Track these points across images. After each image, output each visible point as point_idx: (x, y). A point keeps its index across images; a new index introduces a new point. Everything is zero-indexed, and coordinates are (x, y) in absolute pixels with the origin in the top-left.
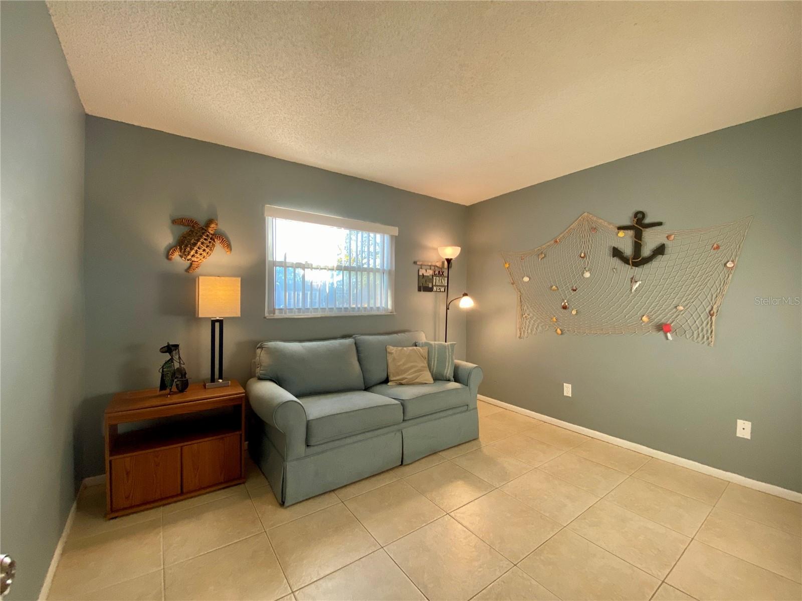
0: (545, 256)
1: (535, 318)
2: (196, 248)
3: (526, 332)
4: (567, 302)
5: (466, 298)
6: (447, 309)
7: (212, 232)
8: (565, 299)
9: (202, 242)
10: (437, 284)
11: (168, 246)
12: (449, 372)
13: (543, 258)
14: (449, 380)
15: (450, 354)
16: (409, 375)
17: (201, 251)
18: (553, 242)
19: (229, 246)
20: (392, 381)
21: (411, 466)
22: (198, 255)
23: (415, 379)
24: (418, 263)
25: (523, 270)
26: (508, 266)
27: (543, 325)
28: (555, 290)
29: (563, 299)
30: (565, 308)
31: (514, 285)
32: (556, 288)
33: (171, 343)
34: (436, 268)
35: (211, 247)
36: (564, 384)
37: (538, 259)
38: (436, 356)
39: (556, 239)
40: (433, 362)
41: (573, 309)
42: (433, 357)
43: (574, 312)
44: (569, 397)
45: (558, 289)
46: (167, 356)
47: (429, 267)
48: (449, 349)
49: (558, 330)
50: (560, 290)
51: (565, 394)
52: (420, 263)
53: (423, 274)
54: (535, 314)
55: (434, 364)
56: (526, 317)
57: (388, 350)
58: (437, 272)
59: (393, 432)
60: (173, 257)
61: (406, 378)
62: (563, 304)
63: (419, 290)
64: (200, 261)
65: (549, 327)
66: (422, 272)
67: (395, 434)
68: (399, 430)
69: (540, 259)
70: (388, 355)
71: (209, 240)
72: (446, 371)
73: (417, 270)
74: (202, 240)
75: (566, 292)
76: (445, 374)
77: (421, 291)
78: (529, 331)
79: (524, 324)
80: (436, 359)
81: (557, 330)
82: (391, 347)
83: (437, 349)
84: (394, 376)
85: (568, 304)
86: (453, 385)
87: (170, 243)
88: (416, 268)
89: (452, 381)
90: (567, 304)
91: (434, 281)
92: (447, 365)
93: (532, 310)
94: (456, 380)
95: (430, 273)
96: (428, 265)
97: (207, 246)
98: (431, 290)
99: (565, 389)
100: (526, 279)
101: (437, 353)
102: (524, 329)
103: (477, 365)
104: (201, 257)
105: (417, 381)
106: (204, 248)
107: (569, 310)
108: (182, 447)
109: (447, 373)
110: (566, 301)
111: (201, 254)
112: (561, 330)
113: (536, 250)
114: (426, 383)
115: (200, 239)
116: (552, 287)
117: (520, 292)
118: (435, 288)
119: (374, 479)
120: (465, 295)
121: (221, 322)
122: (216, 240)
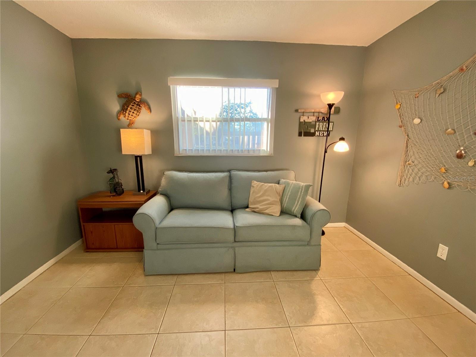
0: (445, 90)
1: (420, 166)
2: (128, 112)
3: (407, 180)
4: (464, 150)
5: (342, 142)
6: (326, 152)
7: (138, 101)
8: (463, 146)
9: (130, 108)
10: (321, 129)
11: (117, 111)
12: (297, 209)
13: (442, 93)
14: (296, 216)
15: (302, 194)
16: (260, 206)
17: (131, 113)
18: (457, 70)
19: (150, 109)
20: (250, 208)
21: (240, 275)
22: (130, 116)
23: (266, 210)
24: (299, 111)
25: (415, 110)
26: (399, 106)
27: (429, 175)
28: (451, 134)
29: (459, 146)
30: (460, 156)
31: (403, 128)
32: (453, 131)
33: (112, 169)
34: (320, 114)
35: (139, 111)
36: (440, 244)
37: (436, 93)
38: (289, 194)
39: (463, 67)
40: (285, 198)
41: (471, 159)
42: (286, 195)
43: (471, 164)
44: (444, 260)
45: (455, 132)
46: (111, 175)
47: (312, 114)
48: (302, 189)
49: (446, 183)
50: (457, 134)
51: (439, 255)
52: (303, 111)
53: (304, 120)
54: (421, 161)
55: (286, 200)
56: (409, 164)
57: (252, 184)
58: (321, 118)
59: (226, 247)
60: (120, 118)
61: (258, 208)
62: (458, 152)
63: (300, 134)
64: (133, 120)
65: (435, 178)
66: (304, 119)
67: (229, 249)
68: (232, 247)
69: (437, 95)
70: (251, 188)
71: (135, 106)
72: (294, 208)
73: (298, 117)
74: (130, 106)
75: (465, 137)
76: (292, 211)
77: (301, 136)
78: (411, 179)
79: (407, 172)
80: (288, 196)
81: (443, 183)
82: (255, 182)
83: (292, 187)
84: (252, 205)
85: (465, 152)
86: (298, 221)
87: (118, 110)
88: (297, 115)
89: (299, 218)
90: (463, 152)
91: (317, 126)
92: (296, 203)
93: (418, 157)
94: (303, 217)
95: (312, 119)
96: (312, 112)
97: (135, 110)
98: (313, 135)
99: (440, 250)
100: (417, 121)
101: (290, 191)
102: (405, 177)
103: (325, 208)
104: (133, 117)
105: (267, 211)
106: (133, 111)
107: (466, 160)
108: (114, 225)
109: (294, 210)
110: (462, 148)
111: (132, 115)
112: (448, 183)
113: (434, 84)
114: (272, 215)
115: (129, 106)
116: (446, 130)
117: (408, 136)
118: (317, 133)
119: (208, 276)
120: (342, 139)
121: (141, 157)
122: (141, 106)
